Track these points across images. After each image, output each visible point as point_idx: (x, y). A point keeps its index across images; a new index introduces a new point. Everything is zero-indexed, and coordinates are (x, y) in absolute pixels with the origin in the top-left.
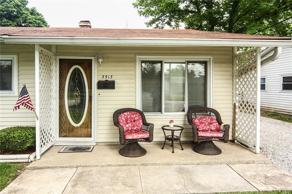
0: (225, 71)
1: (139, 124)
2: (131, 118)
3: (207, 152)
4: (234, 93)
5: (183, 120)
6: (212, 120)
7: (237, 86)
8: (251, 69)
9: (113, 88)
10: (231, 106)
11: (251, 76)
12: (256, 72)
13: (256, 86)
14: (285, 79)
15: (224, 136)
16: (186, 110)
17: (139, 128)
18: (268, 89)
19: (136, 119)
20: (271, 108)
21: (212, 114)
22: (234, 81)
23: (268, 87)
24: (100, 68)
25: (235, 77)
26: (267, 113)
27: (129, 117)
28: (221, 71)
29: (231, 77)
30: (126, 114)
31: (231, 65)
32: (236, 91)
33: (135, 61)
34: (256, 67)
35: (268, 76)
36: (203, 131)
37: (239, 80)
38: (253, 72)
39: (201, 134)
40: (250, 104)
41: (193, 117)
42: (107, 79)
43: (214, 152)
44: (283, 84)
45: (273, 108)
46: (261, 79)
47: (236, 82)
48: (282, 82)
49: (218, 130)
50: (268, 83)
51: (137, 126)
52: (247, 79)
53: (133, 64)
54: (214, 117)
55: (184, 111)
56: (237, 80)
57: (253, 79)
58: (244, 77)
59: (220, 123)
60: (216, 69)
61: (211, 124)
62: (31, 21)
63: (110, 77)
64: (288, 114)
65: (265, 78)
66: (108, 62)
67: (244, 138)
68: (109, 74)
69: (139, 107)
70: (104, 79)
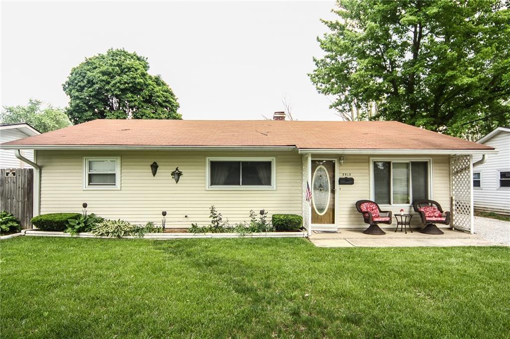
0: (443, 170)
1: (377, 212)
2: (370, 207)
3: (432, 232)
4: (451, 188)
5: (408, 210)
6: (434, 209)
7: (454, 182)
8: (465, 169)
9: (353, 183)
10: (449, 199)
11: (466, 174)
12: (469, 171)
13: (469, 182)
14: (503, 175)
15: (446, 220)
16: (411, 202)
17: (377, 215)
18: (483, 186)
19: (374, 208)
20: (488, 208)
21: (434, 205)
22: (451, 178)
23: (483, 184)
24: (341, 168)
25: (451, 175)
26: (480, 212)
27: (368, 206)
28: (440, 170)
29: (448, 175)
30: (365, 204)
31: (448, 165)
32: (453, 186)
33: (369, 162)
34: (469, 168)
35: (483, 171)
36: (429, 217)
37: (456, 178)
38: (467, 172)
39: (427, 219)
40: (464, 205)
41: (418, 208)
42: (347, 176)
43: (438, 232)
44: (500, 180)
45: (490, 208)
46: (474, 174)
47: (452, 179)
48: (499, 178)
49: (440, 216)
50: (483, 179)
51: (376, 213)
52: (463, 176)
53: (367, 164)
54: (436, 207)
55: (408, 203)
56: (454, 177)
57: (467, 177)
58: (459, 175)
59: (442, 212)
60: (436, 168)
61: (435, 212)
62: (158, 94)
63: (349, 175)
64: (507, 214)
65: (479, 173)
66: (347, 163)
67: (461, 224)
68: (348, 172)
69: (372, 199)
70: (344, 177)
